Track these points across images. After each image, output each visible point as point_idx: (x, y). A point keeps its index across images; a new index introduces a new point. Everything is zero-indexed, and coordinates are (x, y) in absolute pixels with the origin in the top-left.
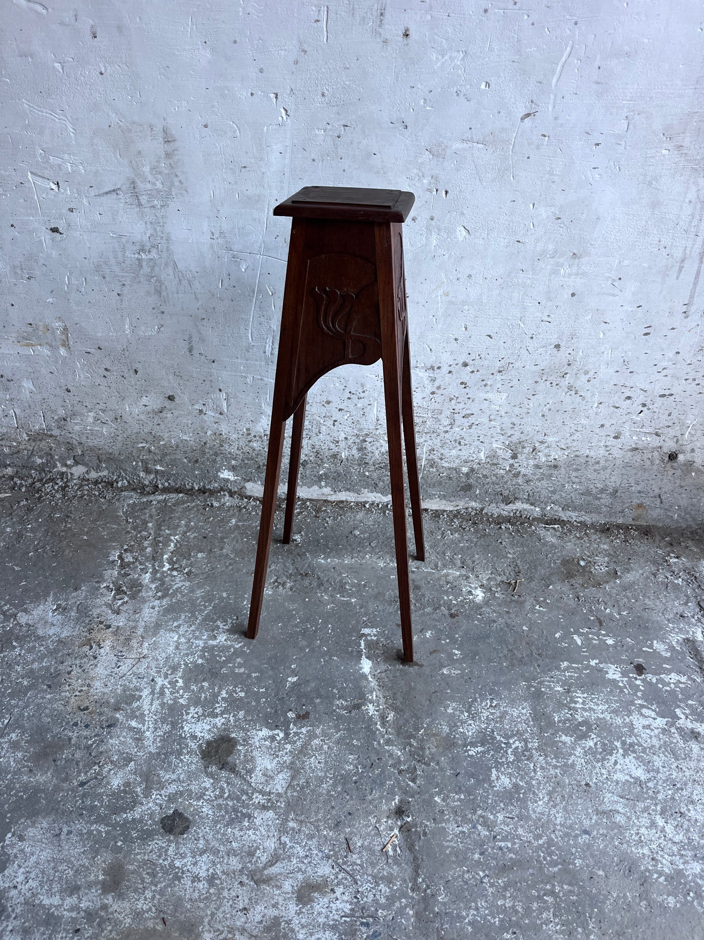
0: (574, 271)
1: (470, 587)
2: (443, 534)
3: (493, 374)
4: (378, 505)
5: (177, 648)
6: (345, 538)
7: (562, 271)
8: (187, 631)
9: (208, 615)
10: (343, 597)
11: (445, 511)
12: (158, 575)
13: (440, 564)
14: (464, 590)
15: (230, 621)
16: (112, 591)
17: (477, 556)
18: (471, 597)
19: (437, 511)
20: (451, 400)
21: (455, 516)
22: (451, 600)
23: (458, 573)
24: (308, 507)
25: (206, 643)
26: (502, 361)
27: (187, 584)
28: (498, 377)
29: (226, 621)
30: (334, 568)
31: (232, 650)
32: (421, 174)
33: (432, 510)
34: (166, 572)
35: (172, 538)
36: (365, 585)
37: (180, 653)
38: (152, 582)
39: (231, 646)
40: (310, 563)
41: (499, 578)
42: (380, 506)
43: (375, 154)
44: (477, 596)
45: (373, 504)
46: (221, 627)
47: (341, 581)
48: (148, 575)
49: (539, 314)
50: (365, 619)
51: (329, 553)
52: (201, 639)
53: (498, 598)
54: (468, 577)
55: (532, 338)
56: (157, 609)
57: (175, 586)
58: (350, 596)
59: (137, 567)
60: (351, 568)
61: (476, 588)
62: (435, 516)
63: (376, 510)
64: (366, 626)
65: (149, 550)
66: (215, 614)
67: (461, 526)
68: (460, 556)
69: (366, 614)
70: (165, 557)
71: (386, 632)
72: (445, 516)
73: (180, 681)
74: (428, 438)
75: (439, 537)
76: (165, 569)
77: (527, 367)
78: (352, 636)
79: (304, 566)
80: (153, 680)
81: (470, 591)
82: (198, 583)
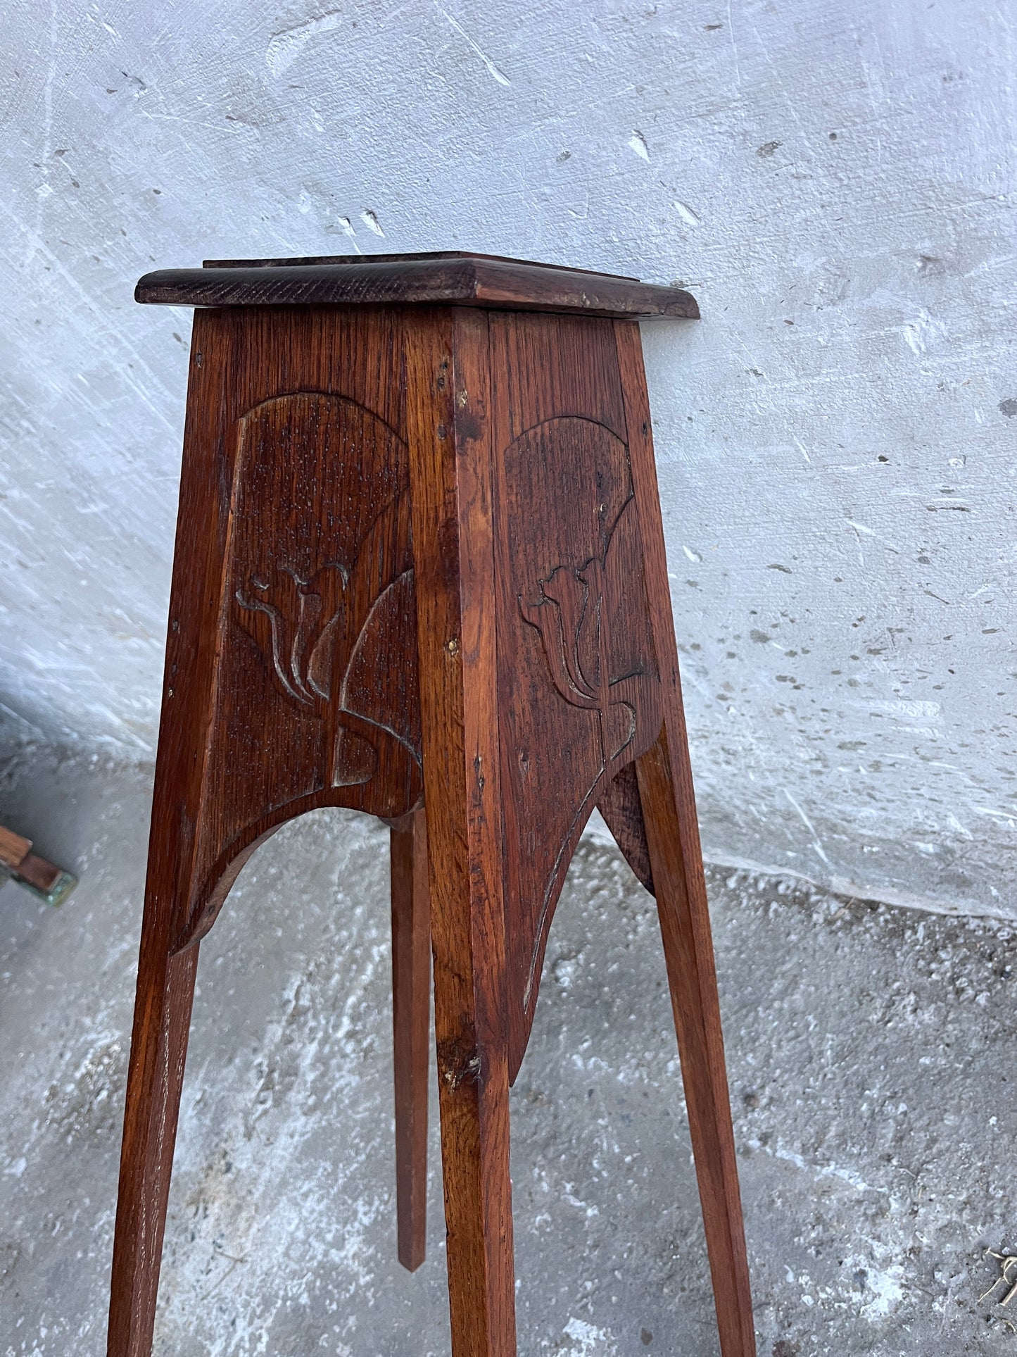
0: (967, 324)
1: (871, 1255)
2: (891, 1004)
3: (855, 658)
4: (756, 880)
5: (286, 1254)
6: (653, 986)
7: (910, 337)
8: (312, 1212)
9: (352, 1178)
10: (576, 1193)
11: (924, 915)
12: (327, 1049)
13: (833, 1131)
14: (848, 1261)
15: (377, 1203)
16: (261, 1077)
17: (950, 1120)
18: (857, 1297)
19: (903, 911)
20: (779, 712)
21: (951, 936)
22: (802, 1291)
23: (862, 1187)
24: (615, 873)
25: (326, 1254)
26: (864, 626)
27: (355, 1080)
28: (878, 663)
29: (370, 1203)
30: (591, 1092)
31: (352, 1288)
32: (279, 196)
33: (890, 908)
34: (337, 1042)
35: (375, 950)
36: (630, 1169)
37: (287, 1266)
38: (313, 1065)
39: (353, 1277)
40: (557, 1062)
41: (978, 1232)
42: (762, 885)
43: (157, 192)
44: (877, 1296)
45: (745, 878)
46: (360, 1215)
47: (591, 1137)
48: (313, 1048)
49: (906, 492)
50: (589, 1285)
51: (605, 1034)
52: (323, 1240)
53: (938, 1318)
54: (882, 1212)
55: (924, 560)
56: (296, 1138)
57: (338, 1085)
58: (591, 1197)
59: (306, 1023)
60: (622, 1102)
61: (887, 1262)
62: (893, 934)
63: (750, 896)
64: (581, 1314)
65: (337, 977)
66: (364, 1176)
67: (953, 980)
68: (903, 1107)
69: (600, 1272)
70: (352, 1000)
71: (614, 1348)
72: (921, 933)
73: (265, 1339)
74: (782, 780)
75: (874, 1017)
76: (340, 1034)
77: (959, 638)
78: (543, 1334)
79: (543, 1069)
80: (233, 1323)
81: (863, 1273)
82: (369, 1083)
